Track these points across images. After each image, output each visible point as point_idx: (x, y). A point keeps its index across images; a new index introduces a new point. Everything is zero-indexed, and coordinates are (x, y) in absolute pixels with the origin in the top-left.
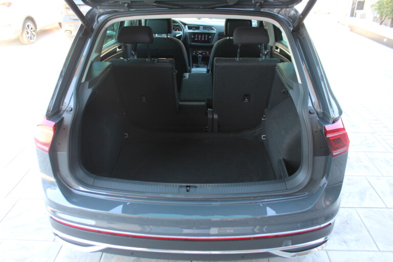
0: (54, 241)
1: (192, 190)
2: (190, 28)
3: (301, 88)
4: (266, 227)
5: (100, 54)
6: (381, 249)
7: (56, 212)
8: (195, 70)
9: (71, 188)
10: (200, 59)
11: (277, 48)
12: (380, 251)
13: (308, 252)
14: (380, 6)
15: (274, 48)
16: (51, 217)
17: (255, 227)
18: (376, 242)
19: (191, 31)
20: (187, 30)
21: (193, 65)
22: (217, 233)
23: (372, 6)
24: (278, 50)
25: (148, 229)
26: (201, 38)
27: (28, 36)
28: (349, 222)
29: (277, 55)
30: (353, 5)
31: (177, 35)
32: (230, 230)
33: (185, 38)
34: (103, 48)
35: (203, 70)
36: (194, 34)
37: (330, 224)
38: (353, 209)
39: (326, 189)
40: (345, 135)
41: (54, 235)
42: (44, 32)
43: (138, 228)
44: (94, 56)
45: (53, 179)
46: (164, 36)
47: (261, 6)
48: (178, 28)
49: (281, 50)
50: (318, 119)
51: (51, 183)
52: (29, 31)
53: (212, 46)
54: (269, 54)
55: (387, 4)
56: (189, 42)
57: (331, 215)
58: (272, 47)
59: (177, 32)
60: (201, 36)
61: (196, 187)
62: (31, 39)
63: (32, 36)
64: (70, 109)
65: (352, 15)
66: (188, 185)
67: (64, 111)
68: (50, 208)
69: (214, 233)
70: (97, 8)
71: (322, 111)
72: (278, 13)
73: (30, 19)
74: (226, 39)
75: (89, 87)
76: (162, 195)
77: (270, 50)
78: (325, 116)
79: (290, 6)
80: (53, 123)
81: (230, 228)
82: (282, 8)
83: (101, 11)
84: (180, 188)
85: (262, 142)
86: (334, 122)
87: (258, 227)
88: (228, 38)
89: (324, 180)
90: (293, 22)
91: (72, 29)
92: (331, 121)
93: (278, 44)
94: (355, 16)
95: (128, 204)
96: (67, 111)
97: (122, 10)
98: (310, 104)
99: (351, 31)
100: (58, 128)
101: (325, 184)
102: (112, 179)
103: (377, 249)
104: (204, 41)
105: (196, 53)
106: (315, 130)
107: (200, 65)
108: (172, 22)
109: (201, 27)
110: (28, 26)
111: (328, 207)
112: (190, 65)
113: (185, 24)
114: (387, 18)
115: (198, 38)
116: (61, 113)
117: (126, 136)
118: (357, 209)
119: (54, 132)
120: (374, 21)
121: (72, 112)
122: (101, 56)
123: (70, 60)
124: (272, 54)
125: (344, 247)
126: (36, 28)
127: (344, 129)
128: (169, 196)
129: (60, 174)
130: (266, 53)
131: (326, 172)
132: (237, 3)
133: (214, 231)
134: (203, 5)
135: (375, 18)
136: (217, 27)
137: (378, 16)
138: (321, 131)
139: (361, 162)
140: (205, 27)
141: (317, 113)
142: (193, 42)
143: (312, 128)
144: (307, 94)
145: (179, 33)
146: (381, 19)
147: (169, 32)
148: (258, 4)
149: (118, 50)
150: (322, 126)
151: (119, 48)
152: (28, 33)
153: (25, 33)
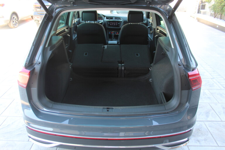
0: (28, 141)
1: (110, 110)
2: (107, 18)
3: (174, 51)
4: (152, 132)
5: (56, 32)
6: (219, 145)
7: (30, 123)
8: (110, 42)
9: (39, 109)
10: (113, 36)
11: (158, 29)
12: (218, 146)
13: (178, 147)
14: (214, 7)
15: (156, 29)
16: (27, 127)
17: (146, 132)
18: (217, 141)
19: (108, 20)
20: (106, 20)
21: (109, 40)
22: (123, 135)
23: (210, 7)
24: (159, 31)
25: (83, 133)
26: (114, 24)
27: (13, 23)
28: (200, 129)
29: (158, 33)
30: (199, 7)
31: (100, 22)
32: (131, 134)
33: (104, 24)
34: (58, 29)
35: (115, 42)
36: (110, 22)
37: (191, 130)
38: (202, 122)
39: (189, 109)
40: (200, 78)
41: (28, 137)
42: (23, 21)
43: (78, 133)
44: (52, 32)
45: (28, 104)
46: (93, 22)
47: (150, 3)
48: (101, 18)
49: (160, 30)
50: (184, 68)
51: (27, 106)
52: (14, 20)
53: (120, 29)
54: (153, 32)
55: (218, 6)
56: (107, 26)
57: (191, 125)
58: (155, 29)
59: (100, 20)
60: (114, 23)
61: (113, 108)
62: (15, 25)
63: (16, 24)
64: (39, 63)
65: (199, 12)
66: (108, 107)
67: (35, 64)
68: (26, 121)
69: (122, 135)
70: (55, 4)
71: (186, 64)
72: (160, 8)
73: (15, 14)
74: (129, 24)
75: (50, 50)
76: (93, 113)
77: (153, 31)
78: (188, 67)
79: (167, 4)
80: (29, 71)
81: (131, 132)
82: (162, 5)
83: (57, 6)
84: (103, 109)
85: (150, 83)
86: (193, 70)
87: (147, 132)
88: (130, 23)
89: (187, 104)
90: (169, 13)
91: (39, 19)
92: (191, 70)
93: (158, 27)
94: (200, 13)
95: (72, 119)
96: (37, 64)
97: (69, 6)
98: (179, 60)
99: (198, 21)
100: (32, 74)
101: (188, 106)
102: (63, 104)
103: (217, 145)
104: (116, 26)
105: (111, 32)
106: (182, 75)
107: (113, 39)
108: (97, 15)
109: (114, 18)
110: (14, 18)
111: (189, 120)
112: (107, 40)
113: (104, 16)
114: (218, 14)
115: (112, 24)
116: (34, 65)
117: (71, 79)
118: (205, 122)
119: (29, 76)
120: (211, 16)
121: (40, 64)
122: (57, 33)
123: (38, 36)
124: (155, 33)
125: (198, 144)
126: (18, 19)
127: (199, 74)
128: (97, 114)
129: (32, 101)
130: (151, 32)
131: (188, 99)
132: (136, 1)
133: (122, 134)
134: (117, 3)
135: (211, 14)
136: (123, 18)
137: (213, 13)
138: (186, 75)
139: (206, 95)
140: (116, 18)
141: (183, 65)
142: (109, 26)
143: (180, 74)
144: (177, 54)
145: (101, 21)
146: (215, 15)
147: (96, 20)
148: (148, 3)
149: (66, 30)
150: (186, 72)
151: (67, 29)
152: (13, 22)
153: (12, 21)
